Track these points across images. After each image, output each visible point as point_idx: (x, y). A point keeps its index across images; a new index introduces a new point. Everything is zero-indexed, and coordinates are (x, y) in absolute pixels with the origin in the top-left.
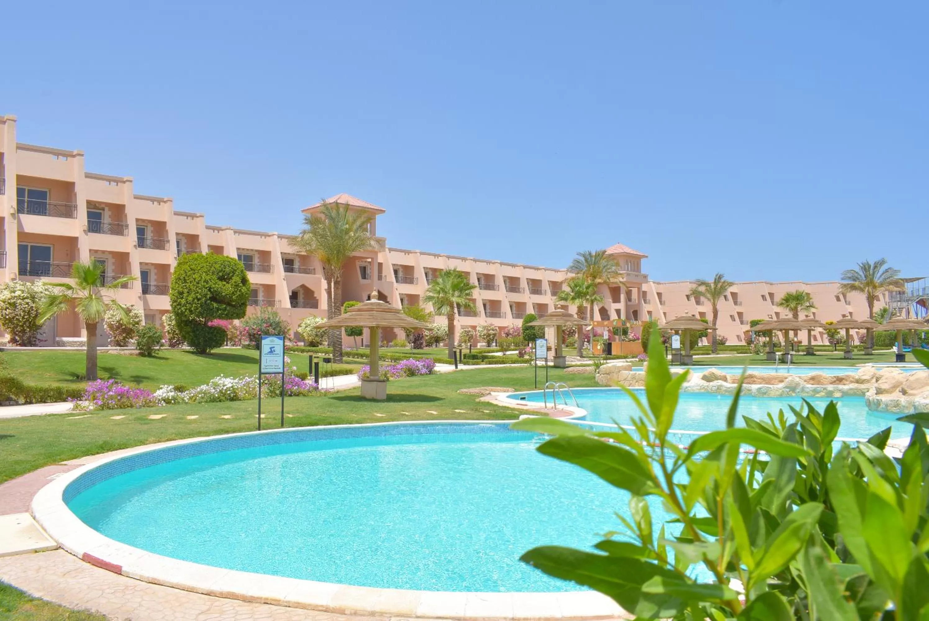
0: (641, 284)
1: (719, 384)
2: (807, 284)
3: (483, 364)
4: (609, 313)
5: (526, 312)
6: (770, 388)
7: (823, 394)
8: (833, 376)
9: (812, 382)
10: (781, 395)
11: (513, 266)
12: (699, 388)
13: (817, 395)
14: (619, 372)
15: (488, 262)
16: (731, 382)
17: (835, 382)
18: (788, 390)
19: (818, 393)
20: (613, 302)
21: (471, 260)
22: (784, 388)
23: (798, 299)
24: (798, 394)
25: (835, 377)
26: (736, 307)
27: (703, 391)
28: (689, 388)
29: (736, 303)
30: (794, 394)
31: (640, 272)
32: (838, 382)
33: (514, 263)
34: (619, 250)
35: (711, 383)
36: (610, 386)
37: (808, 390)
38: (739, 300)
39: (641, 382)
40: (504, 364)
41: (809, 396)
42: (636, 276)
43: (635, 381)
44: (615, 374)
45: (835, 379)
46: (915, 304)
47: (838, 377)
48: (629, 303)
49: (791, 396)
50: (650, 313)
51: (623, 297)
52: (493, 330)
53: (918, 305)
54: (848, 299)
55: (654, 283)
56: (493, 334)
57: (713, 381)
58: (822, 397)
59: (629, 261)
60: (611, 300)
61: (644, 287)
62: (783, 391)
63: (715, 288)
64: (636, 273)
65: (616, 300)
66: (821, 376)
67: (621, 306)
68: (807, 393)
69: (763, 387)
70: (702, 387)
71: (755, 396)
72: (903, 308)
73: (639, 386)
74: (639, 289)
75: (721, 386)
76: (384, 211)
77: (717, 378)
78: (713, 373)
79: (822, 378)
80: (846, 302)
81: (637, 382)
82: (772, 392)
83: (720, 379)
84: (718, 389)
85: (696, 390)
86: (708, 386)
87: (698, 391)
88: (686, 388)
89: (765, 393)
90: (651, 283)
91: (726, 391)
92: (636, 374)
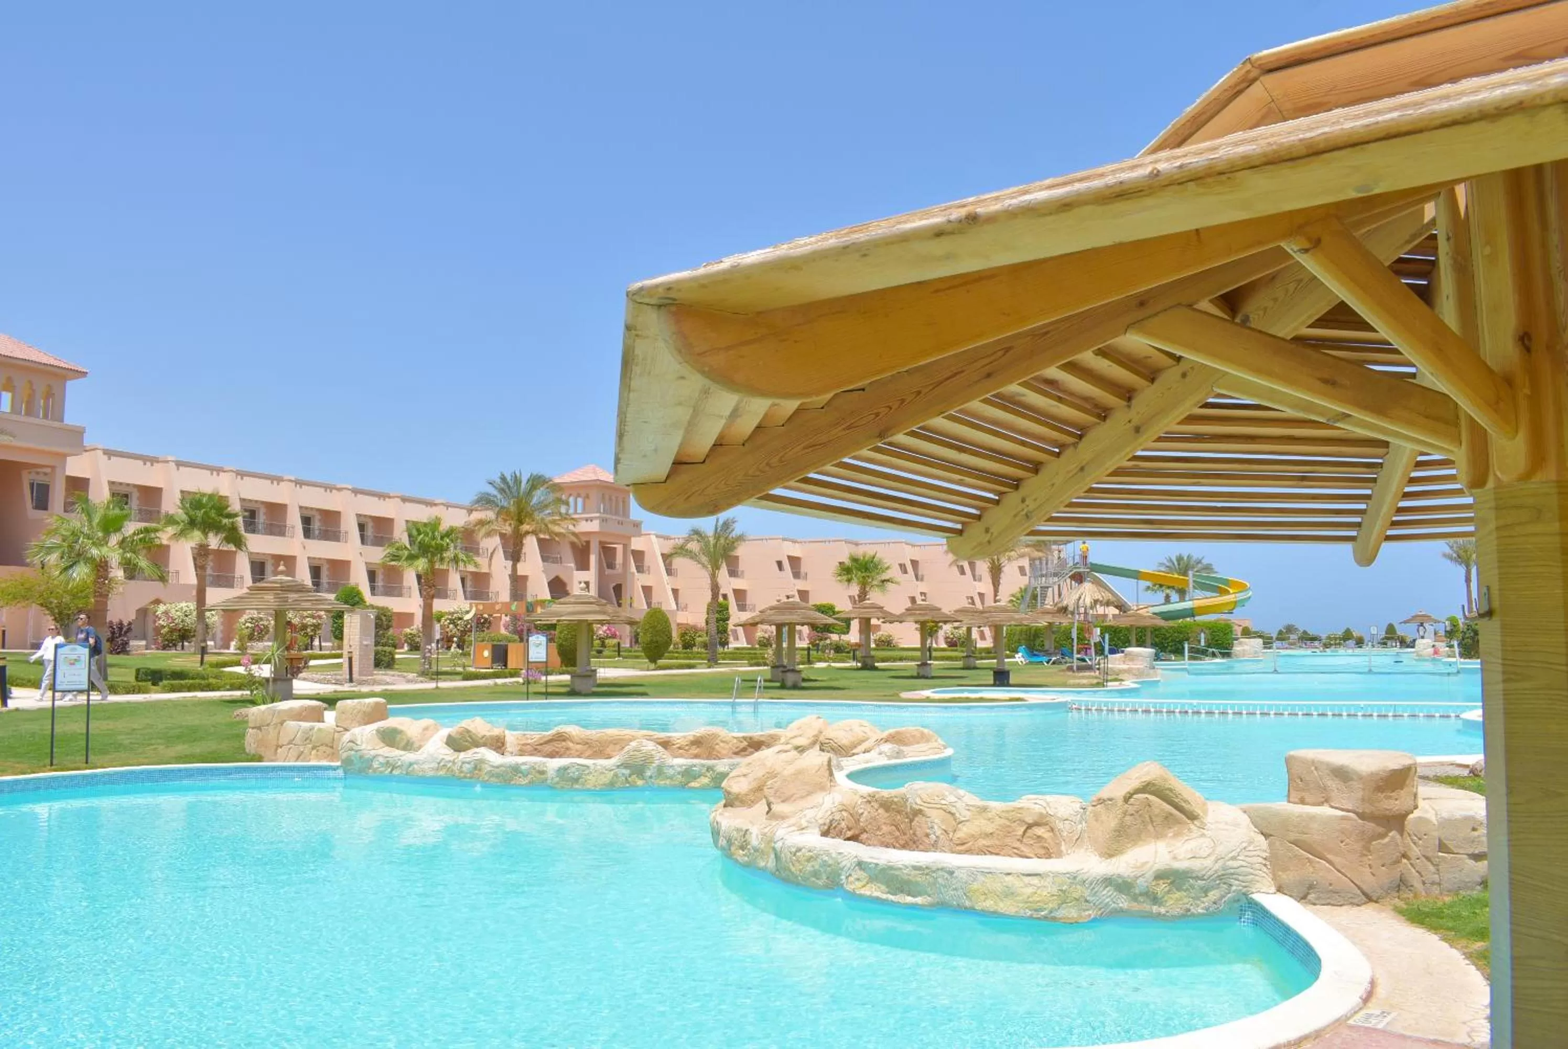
0: (629, 538)
1: (478, 756)
2: (913, 546)
3: (156, 692)
4: (568, 588)
5: (348, 579)
6: (588, 767)
7: (705, 780)
8: (741, 735)
9: (695, 750)
10: (611, 785)
11: (382, 496)
12: (435, 765)
13: (693, 784)
14: (282, 724)
15: (329, 488)
16: (515, 749)
17: (744, 750)
18: (627, 772)
19: (695, 778)
20: (577, 570)
21: (291, 481)
22: (618, 767)
23: (867, 569)
24: (649, 780)
25: (745, 738)
26: (797, 581)
27: (442, 773)
28: (415, 766)
29: (797, 575)
30: (640, 783)
31: (628, 516)
32: (750, 750)
33: (385, 490)
34: (590, 476)
35: (462, 755)
36: (260, 759)
37: (671, 772)
38: (803, 569)
39: (323, 748)
40: (213, 690)
41: (674, 786)
42: (620, 523)
43: (310, 746)
44: (271, 729)
45: (745, 743)
46: (1068, 581)
47: (751, 738)
48: (608, 572)
49: (633, 786)
50: (647, 590)
51: (593, 559)
52: (313, 617)
53: (1073, 582)
54: (977, 573)
55: (657, 536)
56: (314, 625)
57: (469, 748)
58: (703, 788)
59: (607, 497)
60: (572, 565)
61: (636, 544)
62: (616, 775)
63: (715, 546)
64: (620, 519)
65: (583, 565)
66: (715, 736)
67: (591, 575)
68: (671, 778)
69: (573, 765)
70: (441, 765)
71: (551, 787)
72: (1048, 587)
73: (318, 758)
74: (625, 546)
75: (482, 761)
76: (84, 374)
77: (476, 743)
78: (468, 731)
79: (718, 741)
80: (974, 576)
81: (313, 748)
82: (590, 777)
83: (484, 745)
84: (475, 768)
85: (428, 768)
86: (454, 762)
87: (431, 774)
88: (411, 764)
89: (576, 780)
90: (653, 538)
91: (491, 774)
92: (312, 729)
